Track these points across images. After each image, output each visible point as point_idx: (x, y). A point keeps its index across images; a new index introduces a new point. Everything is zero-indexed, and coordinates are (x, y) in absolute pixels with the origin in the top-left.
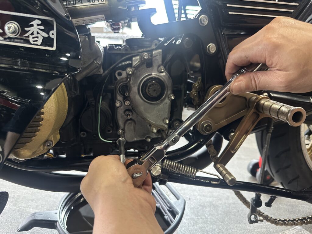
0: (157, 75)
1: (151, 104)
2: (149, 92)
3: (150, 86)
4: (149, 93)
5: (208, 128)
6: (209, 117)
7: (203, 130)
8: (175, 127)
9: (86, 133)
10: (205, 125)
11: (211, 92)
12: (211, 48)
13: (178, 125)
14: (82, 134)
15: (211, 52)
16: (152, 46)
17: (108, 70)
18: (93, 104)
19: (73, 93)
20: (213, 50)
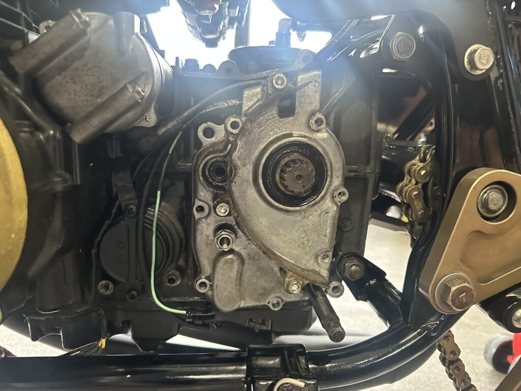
0: (305, 137)
1: (287, 211)
2: (285, 180)
3: (287, 165)
4: (282, 184)
5: (462, 297)
6: (462, 260)
7: (448, 302)
8: (347, 274)
9: (112, 285)
10: (453, 289)
11: (474, 188)
12: (480, 57)
13: (356, 271)
14: (102, 285)
15: (477, 69)
16: (296, 62)
17: (177, 120)
18: (132, 209)
19: (59, 179)
20: (485, 63)
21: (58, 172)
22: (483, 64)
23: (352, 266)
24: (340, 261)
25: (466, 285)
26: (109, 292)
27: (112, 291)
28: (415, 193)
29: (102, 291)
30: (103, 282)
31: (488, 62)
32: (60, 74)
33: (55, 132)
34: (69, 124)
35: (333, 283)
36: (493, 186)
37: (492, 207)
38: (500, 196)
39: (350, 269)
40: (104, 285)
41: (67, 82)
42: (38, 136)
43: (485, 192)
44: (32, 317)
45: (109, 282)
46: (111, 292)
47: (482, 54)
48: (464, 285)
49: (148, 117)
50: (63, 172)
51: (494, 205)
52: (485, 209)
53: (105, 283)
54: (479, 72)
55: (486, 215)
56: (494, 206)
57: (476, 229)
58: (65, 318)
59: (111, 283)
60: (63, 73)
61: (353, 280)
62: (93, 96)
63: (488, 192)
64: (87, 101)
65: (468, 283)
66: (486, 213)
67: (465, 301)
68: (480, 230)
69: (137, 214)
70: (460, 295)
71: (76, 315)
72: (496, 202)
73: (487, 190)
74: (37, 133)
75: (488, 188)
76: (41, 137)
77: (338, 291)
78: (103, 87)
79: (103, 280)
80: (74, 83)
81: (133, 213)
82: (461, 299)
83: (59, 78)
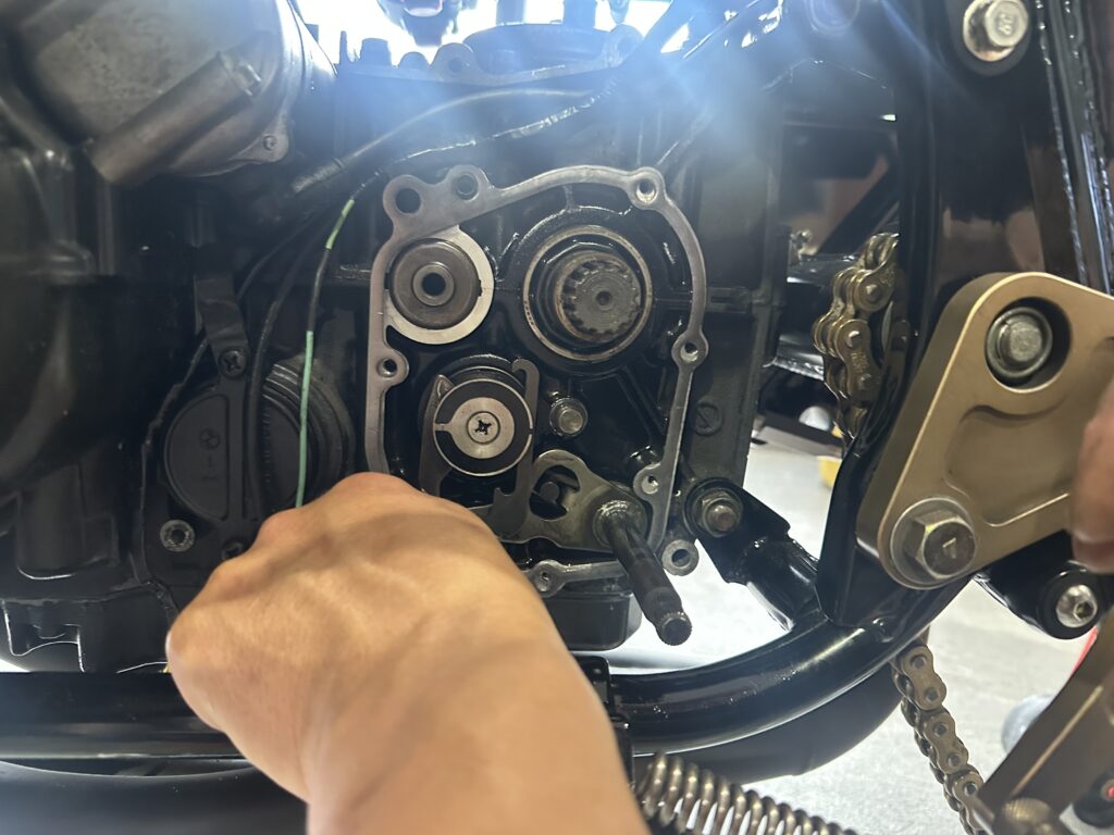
2: (574, 309)
5: (948, 547)
6: (950, 472)
7: (917, 559)
8: (704, 523)
9: (191, 530)
10: (930, 529)
11: (979, 310)
12: (997, 20)
13: (723, 516)
14: (168, 530)
15: (990, 46)
16: (604, 52)
17: (338, 165)
18: (235, 357)
19: (65, 259)
20: (1008, 33)
21: (63, 242)
22: (1002, 34)
23: (715, 505)
24: (692, 497)
25: (960, 520)
26: (184, 546)
27: (191, 543)
28: (854, 333)
29: (169, 543)
30: (172, 523)
31: (1014, 31)
32: (72, 28)
33: (58, 153)
34: (91, 141)
35: (676, 542)
36: (1020, 309)
37: (1019, 355)
38: (1036, 330)
39: (711, 511)
40: (173, 529)
41: (89, 47)
42: (18, 159)
43: (1003, 323)
44: (14, 600)
45: (183, 523)
46: (188, 547)
47: (1000, 13)
48: (953, 520)
49: (269, 140)
50: (73, 245)
51: (1021, 350)
52: (1001, 360)
53: (175, 526)
54: (995, 56)
55: (1004, 372)
56: (1021, 354)
57: (982, 402)
58: (86, 604)
59: (188, 526)
60: (81, 27)
61: (717, 536)
62: (145, 80)
63: (1010, 322)
64: (132, 91)
65: (963, 517)
66: (1005, 369)
67: (954, 556)
68: (990, 404)
69: (247, 371)
70: (944, 543)
71: (112, 597)
72: (1025, 343)
73: (1008, 318)
74: (16, 152)
75: (1010, 313)
76: (27, 162)
77: (685, 561)
78: (168, 62)
79: (172, 518)
80: (105, 50)
81: (239, 368)
82: (945, 552)
83: (69, 38)
